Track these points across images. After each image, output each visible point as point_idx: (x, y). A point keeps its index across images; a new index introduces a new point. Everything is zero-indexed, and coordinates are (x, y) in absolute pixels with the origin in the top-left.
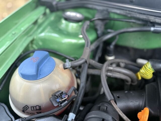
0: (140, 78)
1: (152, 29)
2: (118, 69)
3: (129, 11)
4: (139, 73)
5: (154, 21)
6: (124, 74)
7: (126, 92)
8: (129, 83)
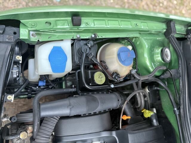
0: (142, 111)
1: (176, 109)
2: (142, 98)
3: (183, 91)
4: (145, 110)
5: (181, 108)
6: (141, 102)
7: (132, 106)
8: (137, 107)
